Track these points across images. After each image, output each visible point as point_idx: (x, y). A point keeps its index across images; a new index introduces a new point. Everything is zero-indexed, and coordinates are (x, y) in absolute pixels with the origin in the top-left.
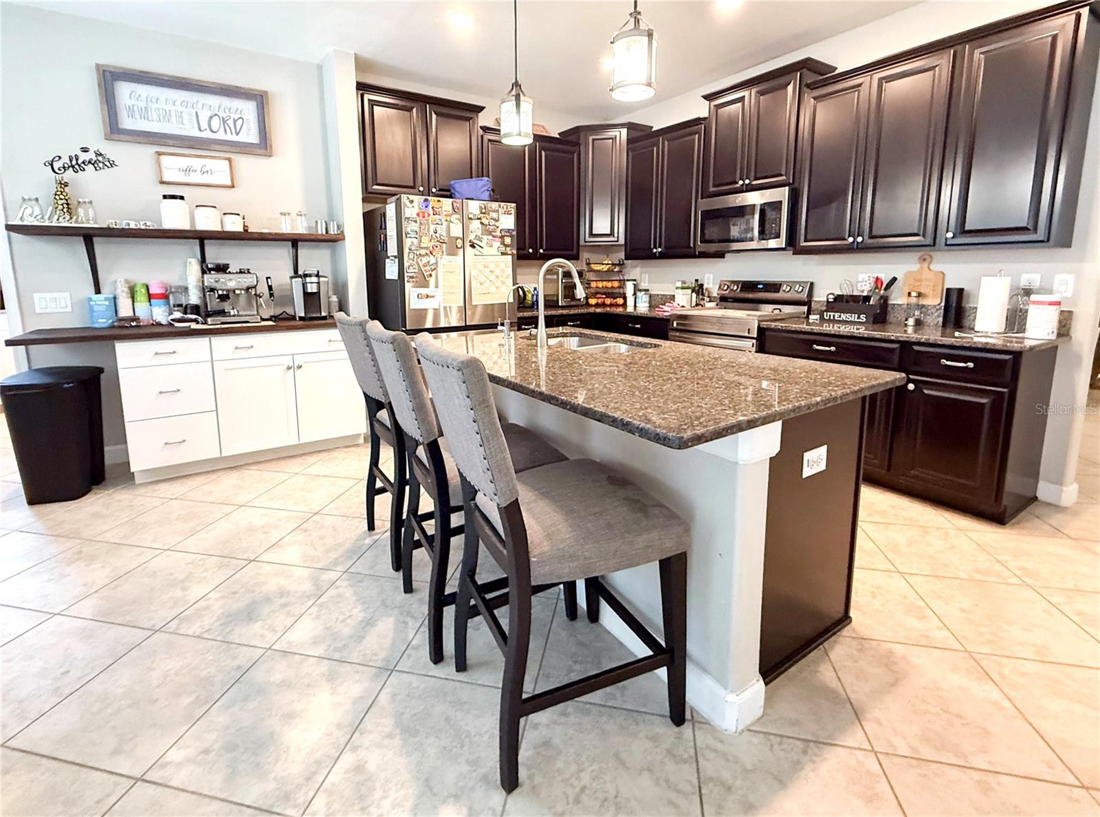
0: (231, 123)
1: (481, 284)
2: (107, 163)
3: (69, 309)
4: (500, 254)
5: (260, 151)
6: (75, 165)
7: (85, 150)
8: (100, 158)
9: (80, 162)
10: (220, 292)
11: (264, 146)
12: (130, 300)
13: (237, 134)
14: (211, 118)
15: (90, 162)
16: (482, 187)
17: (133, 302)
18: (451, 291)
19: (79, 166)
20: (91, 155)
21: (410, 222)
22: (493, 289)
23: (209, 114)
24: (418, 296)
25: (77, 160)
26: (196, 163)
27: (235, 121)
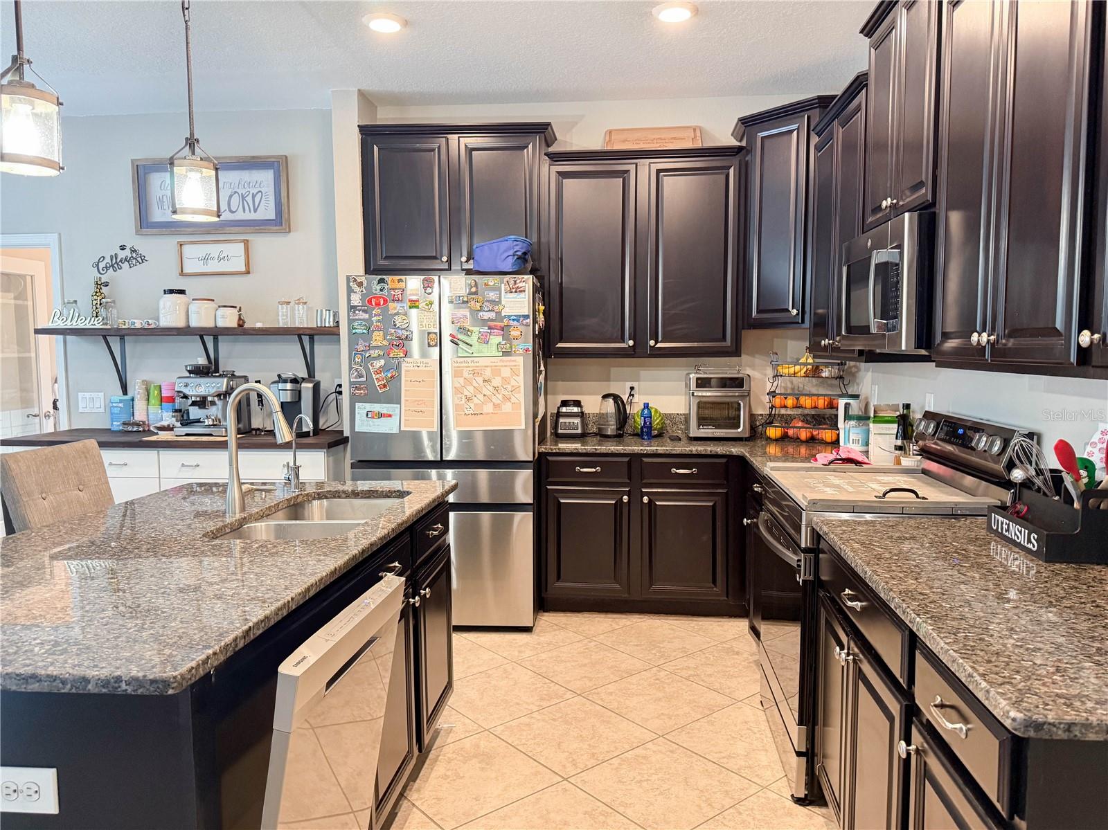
0: (249, 199)
1: (469, 399)
2: (139, 259)
3: (102, 410)
4: (501, 354)
5: (275, 228)
6: (115, 264)
7: (123, 248)
8: (134, 255)
9: (118, 260)
10: (193, 399)
11: (280, 222)
12: (146, 402)
13: (255, 211)
14: (231, 196)
15: (126, 259)
16: (505, 251)
17: (148, 405)
18: (420, 409)
19: (118, 264)
20: (127, 253)
21: (357, 312)
22: (488, 408)
23: (229, 192)
24: (367, 415)
25: (116, 259)
26: (214, 250)
27: (254, 196)
